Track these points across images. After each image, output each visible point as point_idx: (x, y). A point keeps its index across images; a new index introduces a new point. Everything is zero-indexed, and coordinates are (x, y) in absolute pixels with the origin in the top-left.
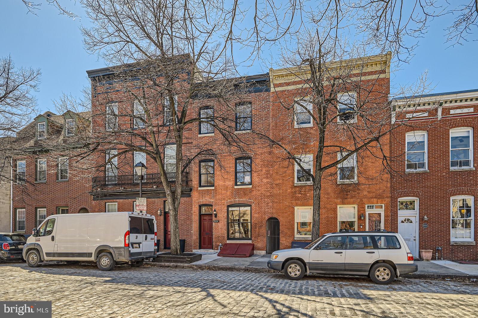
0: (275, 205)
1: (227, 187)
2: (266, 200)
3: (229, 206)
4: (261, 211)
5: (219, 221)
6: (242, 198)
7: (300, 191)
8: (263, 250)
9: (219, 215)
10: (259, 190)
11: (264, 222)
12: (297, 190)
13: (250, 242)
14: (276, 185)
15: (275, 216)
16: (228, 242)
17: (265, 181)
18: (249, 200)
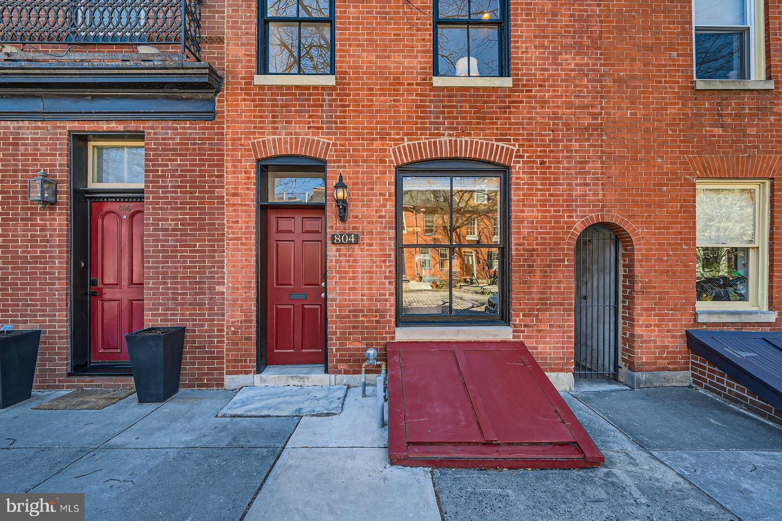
0: (615, 170)
1: (397, 82)
2: (575, 145)
3: (403, 170)
4: (551, 195)
5: (357, 237)
6: (469, 135)
7: (720, 115)
8: (562, 370)
9: (356, 209)
10: (543, 103)
11: (568, 246)
12: (707, 109)
13: (503, 333)
14: (620, 81)
15: (614, 216)
16: (403, 334)
17: (570, 60)
18: (501, 144)
